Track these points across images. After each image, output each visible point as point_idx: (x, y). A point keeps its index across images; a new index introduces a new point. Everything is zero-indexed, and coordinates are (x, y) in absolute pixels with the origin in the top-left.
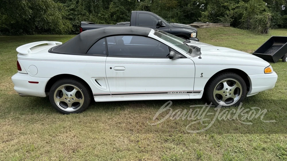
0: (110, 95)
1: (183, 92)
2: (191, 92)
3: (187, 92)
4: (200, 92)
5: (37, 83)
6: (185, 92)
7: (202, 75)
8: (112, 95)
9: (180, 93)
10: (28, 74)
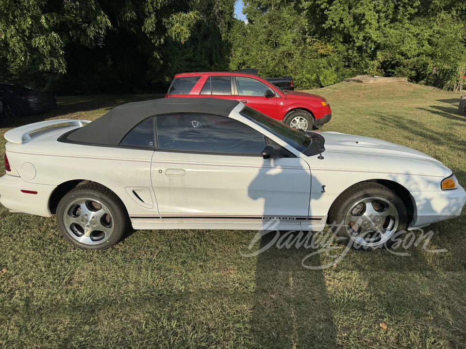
0: (159, 218)
1: (290, 219)
2: (305, 219)
3: (297, 219)
4: (320, 219)
5: (35, 193)
6: (293, 219)
7: (324, 189)
8: (162, 218)
9: (283, 218)
10: (20, 177)
